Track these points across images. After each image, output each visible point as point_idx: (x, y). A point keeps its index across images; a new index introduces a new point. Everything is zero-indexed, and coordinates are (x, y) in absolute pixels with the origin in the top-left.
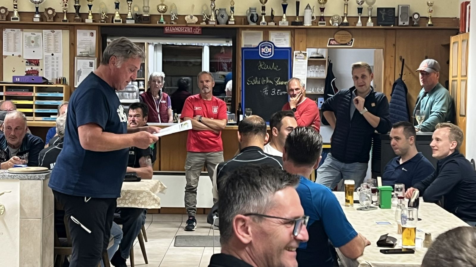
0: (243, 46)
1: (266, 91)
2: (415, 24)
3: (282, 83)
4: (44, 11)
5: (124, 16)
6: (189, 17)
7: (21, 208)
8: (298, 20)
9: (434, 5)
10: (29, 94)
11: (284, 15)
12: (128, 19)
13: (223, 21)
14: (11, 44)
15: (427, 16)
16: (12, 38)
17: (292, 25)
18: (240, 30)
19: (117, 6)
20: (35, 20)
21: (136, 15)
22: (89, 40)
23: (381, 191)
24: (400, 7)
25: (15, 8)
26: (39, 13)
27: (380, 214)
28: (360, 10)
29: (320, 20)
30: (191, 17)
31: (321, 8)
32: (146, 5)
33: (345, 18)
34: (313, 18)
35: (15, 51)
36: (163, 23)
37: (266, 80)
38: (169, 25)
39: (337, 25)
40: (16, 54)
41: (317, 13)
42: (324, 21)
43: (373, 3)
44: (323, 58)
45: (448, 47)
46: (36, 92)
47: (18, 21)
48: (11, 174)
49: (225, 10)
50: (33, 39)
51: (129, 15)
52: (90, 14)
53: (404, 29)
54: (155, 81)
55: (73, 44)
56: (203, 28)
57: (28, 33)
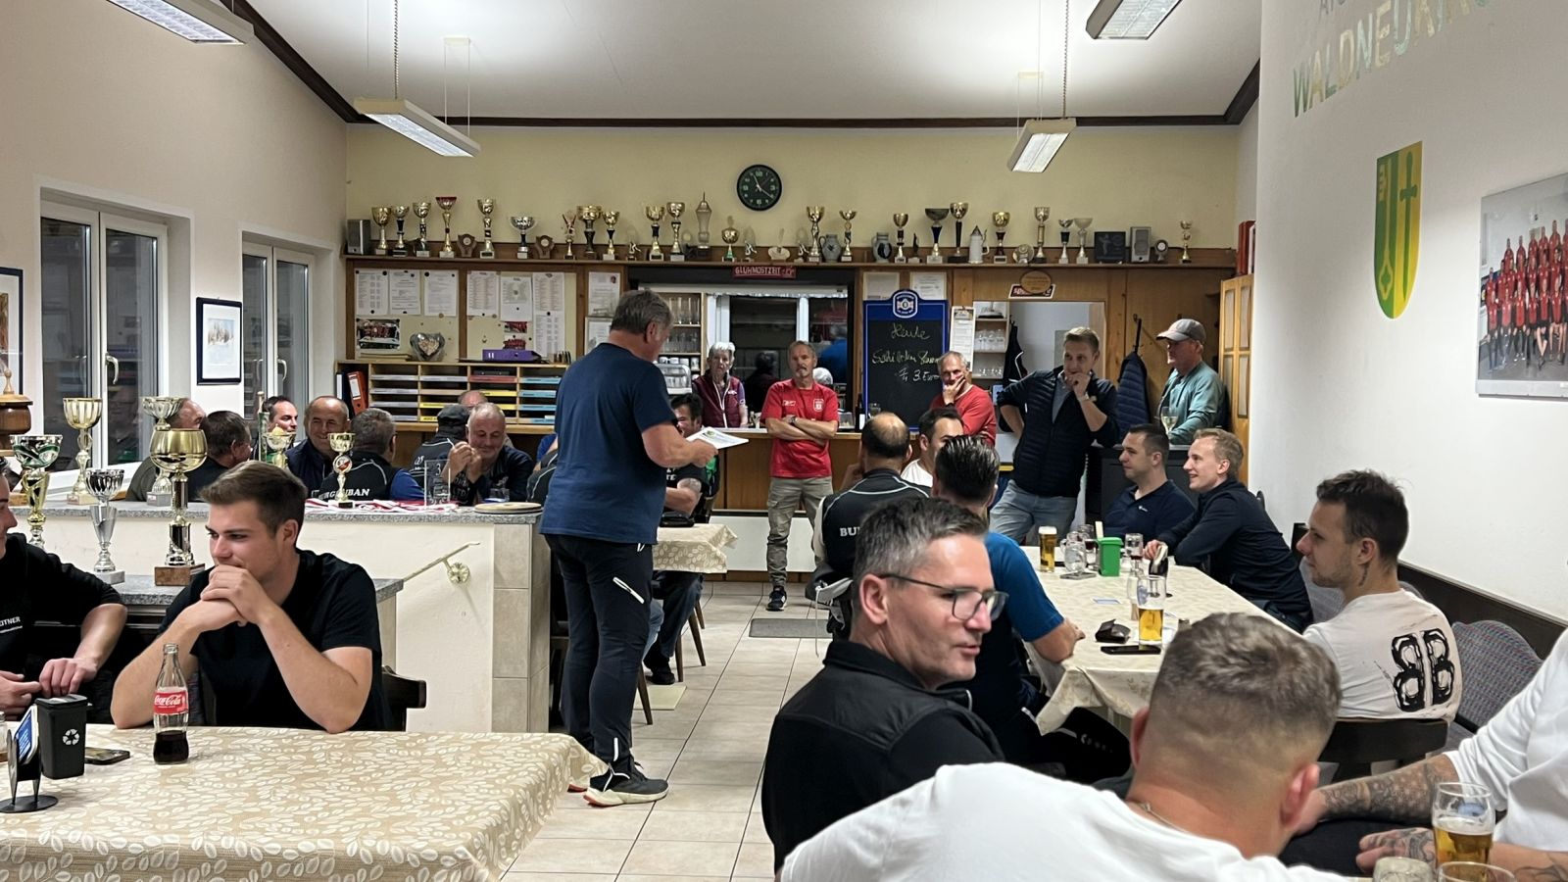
0: (865, 298)
1: (904, 375)
2: (1159, 259)
3: (931, 361)
4: (534, 240)
5: (666, 250)
6: (775, 250)
7: (496, 571)
8: (958, 253)
9: (1193, 226)
10: (509, 380)
11: (936, 245)
12: (674, 254)
13: (832, 256)
14: (481, 295)
15: (1181, 246)
16: (482, 286)
17: (949, 262)
18: (861, 271)
19: (656, 232)
20: (520, 256)
21: (688, 247)
22: (609, 288)
23: (1103, 545)
24: (1134, 230)
25: (486, 236)
26: (526, 245)
27: (1101, 586)
28: (1065, 236)
29: (997, 254)
30: (779, 250)
31: (998, 234)
32: (704, 230)
33: (1040, 250)
34: (984, 249)
35: (486, 308)
36: (731, 260)
37: (904, 354)
38: (742, 263)
39: (1026, 261)
40: (489, 313)
41: (991, 242)
42: (1003, 254)
43: (1089, 221)
44: (1001, 317)
45: (1216, 299)
46: (521, 376)
47: (492, 257)
48: (480, 515)
49: (836, 237)
50: (516, 288)
51: (675, 247)
52: (611, 246)
53: (1141, 267)
54: (718, 358)
55: (582, 297)
56: (798, 268)
57: (508, 279)
